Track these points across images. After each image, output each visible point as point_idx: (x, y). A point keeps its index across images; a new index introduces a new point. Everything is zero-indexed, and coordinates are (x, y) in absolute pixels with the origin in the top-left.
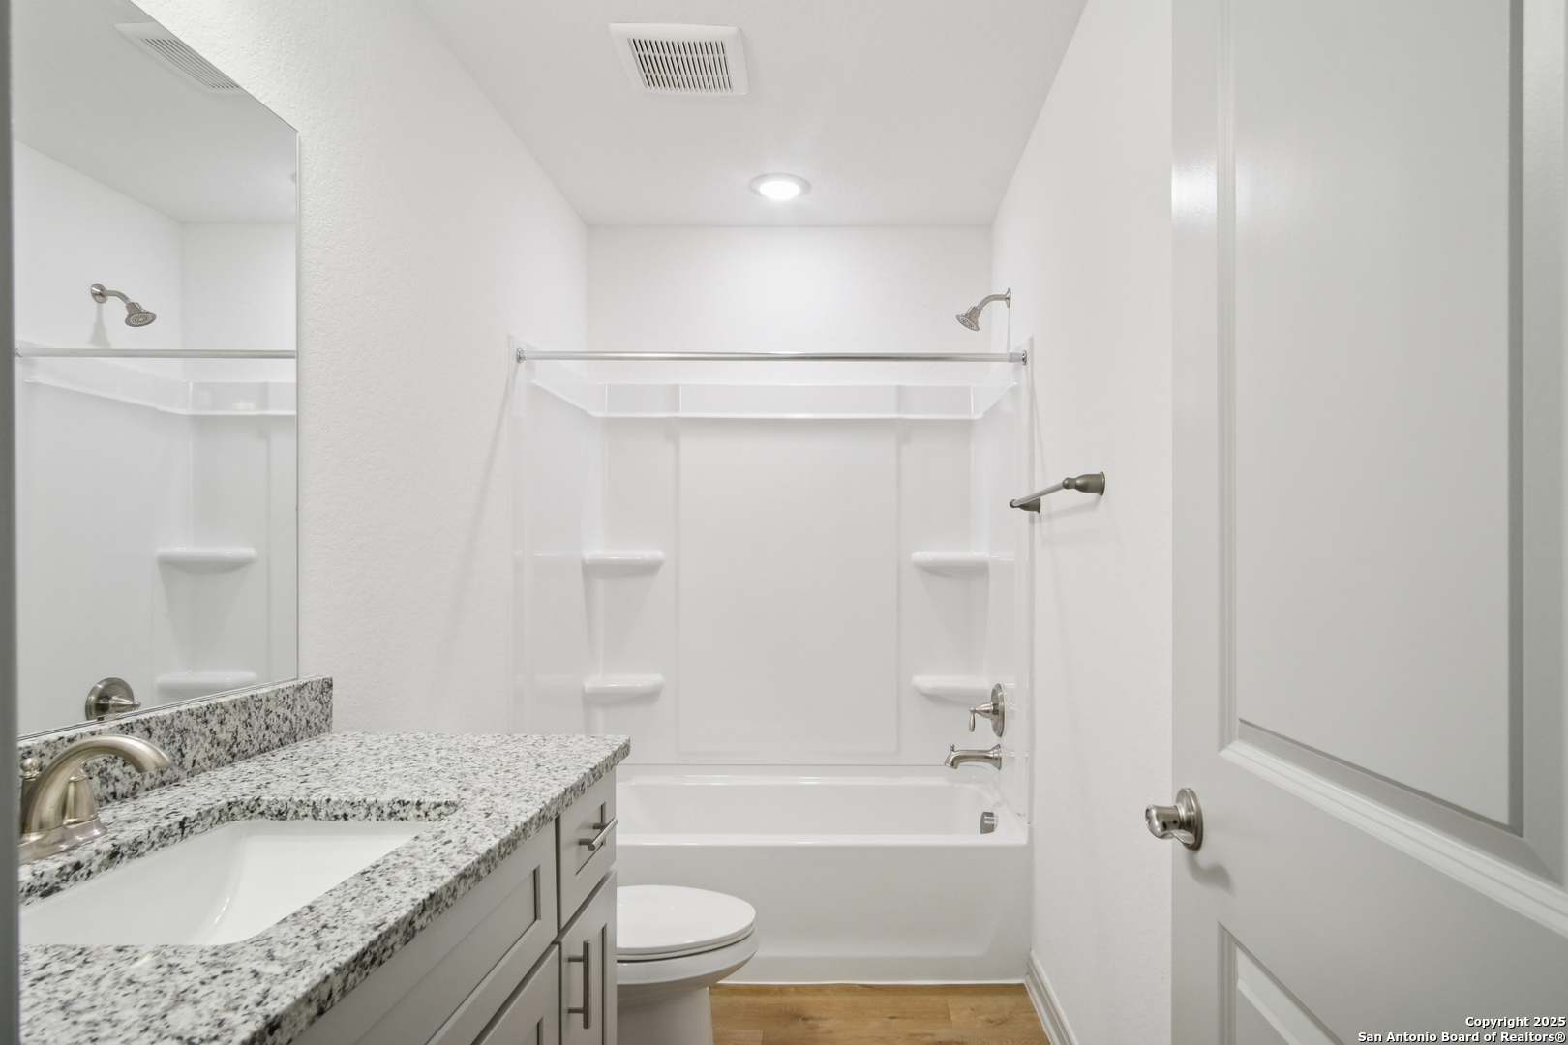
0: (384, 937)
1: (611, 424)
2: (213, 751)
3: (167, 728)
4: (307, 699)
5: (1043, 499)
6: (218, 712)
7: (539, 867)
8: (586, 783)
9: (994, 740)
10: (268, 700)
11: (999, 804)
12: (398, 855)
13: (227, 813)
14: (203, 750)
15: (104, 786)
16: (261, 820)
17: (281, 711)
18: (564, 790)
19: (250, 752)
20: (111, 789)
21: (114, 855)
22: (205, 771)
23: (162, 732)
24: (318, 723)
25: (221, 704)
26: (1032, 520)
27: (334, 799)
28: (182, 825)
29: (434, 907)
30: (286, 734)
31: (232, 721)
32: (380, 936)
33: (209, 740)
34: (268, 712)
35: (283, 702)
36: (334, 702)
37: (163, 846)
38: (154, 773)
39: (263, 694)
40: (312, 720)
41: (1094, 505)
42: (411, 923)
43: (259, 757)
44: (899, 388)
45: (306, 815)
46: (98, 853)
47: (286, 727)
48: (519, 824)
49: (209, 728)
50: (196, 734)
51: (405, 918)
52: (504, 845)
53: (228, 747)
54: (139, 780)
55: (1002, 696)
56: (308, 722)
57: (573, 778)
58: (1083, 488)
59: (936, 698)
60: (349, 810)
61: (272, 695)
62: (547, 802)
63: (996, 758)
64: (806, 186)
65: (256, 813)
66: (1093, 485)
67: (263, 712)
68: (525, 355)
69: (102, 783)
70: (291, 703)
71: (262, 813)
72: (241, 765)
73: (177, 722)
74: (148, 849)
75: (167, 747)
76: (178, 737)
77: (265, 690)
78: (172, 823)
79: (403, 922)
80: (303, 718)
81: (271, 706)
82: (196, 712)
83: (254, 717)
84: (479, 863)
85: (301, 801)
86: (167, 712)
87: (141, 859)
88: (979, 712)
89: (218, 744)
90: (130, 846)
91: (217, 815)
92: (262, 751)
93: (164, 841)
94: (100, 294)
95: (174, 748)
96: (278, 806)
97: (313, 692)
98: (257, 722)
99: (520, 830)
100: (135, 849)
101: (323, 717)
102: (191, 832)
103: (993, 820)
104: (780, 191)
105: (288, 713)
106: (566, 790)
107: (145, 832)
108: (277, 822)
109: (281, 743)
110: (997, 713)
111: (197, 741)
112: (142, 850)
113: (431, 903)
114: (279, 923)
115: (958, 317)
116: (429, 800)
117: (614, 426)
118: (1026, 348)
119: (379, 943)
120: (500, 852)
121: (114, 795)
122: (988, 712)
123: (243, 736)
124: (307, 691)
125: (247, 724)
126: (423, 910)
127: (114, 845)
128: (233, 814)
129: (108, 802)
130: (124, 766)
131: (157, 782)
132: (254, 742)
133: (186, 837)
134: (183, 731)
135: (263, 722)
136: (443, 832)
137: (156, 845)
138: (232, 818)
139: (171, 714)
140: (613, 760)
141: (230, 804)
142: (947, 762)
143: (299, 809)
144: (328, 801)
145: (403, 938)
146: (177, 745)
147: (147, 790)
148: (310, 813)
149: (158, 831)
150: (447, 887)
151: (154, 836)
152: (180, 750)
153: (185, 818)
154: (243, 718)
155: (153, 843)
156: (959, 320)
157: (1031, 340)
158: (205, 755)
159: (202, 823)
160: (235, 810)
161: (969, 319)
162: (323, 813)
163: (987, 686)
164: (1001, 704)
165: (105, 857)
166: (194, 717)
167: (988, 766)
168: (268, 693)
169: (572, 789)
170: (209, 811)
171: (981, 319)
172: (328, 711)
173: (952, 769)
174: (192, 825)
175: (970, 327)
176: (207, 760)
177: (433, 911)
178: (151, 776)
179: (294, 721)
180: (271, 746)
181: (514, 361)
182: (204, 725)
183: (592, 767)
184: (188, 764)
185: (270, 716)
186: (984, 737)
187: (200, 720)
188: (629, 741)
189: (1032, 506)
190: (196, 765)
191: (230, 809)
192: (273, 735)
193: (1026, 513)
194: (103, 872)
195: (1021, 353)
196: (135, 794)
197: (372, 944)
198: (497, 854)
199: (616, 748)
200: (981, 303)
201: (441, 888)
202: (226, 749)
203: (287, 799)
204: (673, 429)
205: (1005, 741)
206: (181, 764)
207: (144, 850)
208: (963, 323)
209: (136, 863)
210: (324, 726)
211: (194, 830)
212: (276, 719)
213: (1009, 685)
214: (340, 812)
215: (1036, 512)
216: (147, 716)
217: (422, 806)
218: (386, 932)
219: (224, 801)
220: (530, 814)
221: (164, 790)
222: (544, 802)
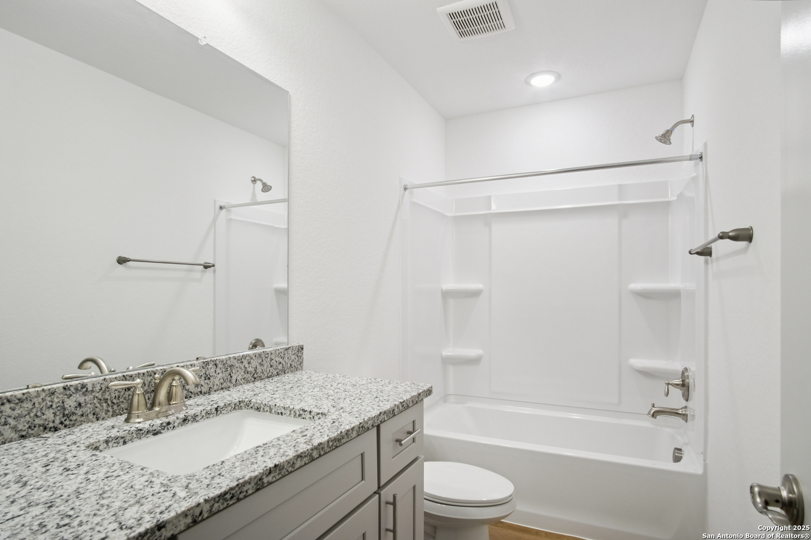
0: (240, 486)
1: (457, 219)
2: (245, 376)
3: (224, 364)
4: (291, 354)
5: (713, 245)
6: (247, 358)
7: (364, 452)
8: (396, 410)
9: (683, 403)
10: (271, 354)
11: (686, 444)
12: (279, 440)
13: (238, 406)
14: (240, 375)
15: (196, 388)
16: (251, 411)
17: (277, 359)
18: (379, 413)
19: (263, 377)
20: (199, 390)
21: (185, 420)
22: (241, 384)
23: (222, 366)
24: (296, 366)
25: (249, 355)
26: (706, 262)
27: (278, 405)
28: (216, 409)
29: (278, 472)
30: (280, 370)
31: (254, 363)
32: (238, 485)
33: (243, 371)
34: (271, 359)
35: (279, 355)
36: (305, 356)
37: (207, 418)
38: (218, 384)
39: (269, 351)
40: (293, 364)
41: (745, 250)
42: (261, 479)
43: (267, 380)
44: (620, 186)
45: (267, 411)
46: (177, 418)
47: (280, 367)
48: (343, 431)
49: (243, 365)
50: (237, 368)
51: (256, 477)
52: (332, 441)
53: (252, 375)
54: (212, 386)
55: (688, 376)
56: (291, 365)
57: (387, 406)
58: (735, 238)
59: (647, 374)
60: (283, 411)
61: (274, 352)
62: (366, 419)
63: (684, 415)
64: (558, 77)
65: (249, 407)
66: (744, 236)
67: (269, 359)
68: (408, 187)
69: (195, 386)
70: (282, 356)
71: (252, 407)
72: (258, 384)
73: (228, 362)
74: (201, 419)
75: (224, 373)
76: (229, 369)
77: (270, 349)
78: (212, 408)
79: (255, 479)
80: (289, 363)
81: (273, 357)
82: (237, 358)
83: (264, 362)
84: (312, 450)
85: (265, 404)
86: (224, 357)
87: (198, 423)
88: (672, 385)
89: (248, 373)
90: (192, 417)
91: (233, 406)
92: (268, 377)
93: (208, 416)
94: (254, 181)
95: (227, 373)
96: (257, 405)
97: (294, 351)
98: (266, 364)
99: (344, 434)
100: (195, 418)
101: (298, 363)
102: (221, 413)
103: (681, 454)
104: (543, 81)
105: (281, 360)
106: (380, 413)
107: (200, 411)
108: (257, 412)
109: (278, 374)
110: (685, 386)
111: (238, 371)
112: (198, 419)
113: (276, 470)
114: (204, 468)
115: (656, 138)
116: (315, 410)
117: (459, 220)
118: (702, 150)
119: (237, 489)
120: (328, 445)
121: (201, 392)
122: (678, 385)
123: (259, 370)
124: (290, 351)
125: (261, 365)
126: (270, 473)
127: (185, 416)
128: (241, 406)
129: (198, 395)
130: (205, 380)
131: (220, 388)
132: (265, 373)
133: (219, 415)
134: (231, 366)
135: (269, 364)
136: (307, 429)
137: (204, 418)
138: (241, 408)
139: (226, 358)
140: (418, 397)
141: (240, 401)
142: (649, 414)
143: (265, 408)
144: (275, 405)
145: (255, 487)
146: (229, 372)
147: (215, 391)
148: (269, 410)
149: (205, 411)
150: (288, 462)
151: (203, 413)
152: (230, 374)
153: (218, 406)
154: (259, 362)
155: (203, 416)
156: (657, 139)
157: (705, 145)
158: (242, 377)
159: (226, 409)
160: (242, 404)
161: (664, 138)
162: (273, 411)
163: (680, 368)
164: (687, 381)
165: (181, 420)
166: (237, 360)
167: (678, 420)
168: (271, 351)
169: (385, 412)
170: (229, 404)
171: (673, 138)
172: (301, 360)
173: (653, 419)
174: (222, 410)
175: (665, 143)
176: (242, 380)
177: (277, 474)
178: (217, 385)
179: (284, 364)
180: (273, 375)
181: (403, 190)
182: (241, 364)
183: (401, 401)
184: (234, 381)
185: (273, 361)
186: (676, 400)
187: (239, 361)
188: (431, 387)
189: (706, 252)
190: (237, 382)
191: (240, 404)
192: (274, 370)
193: (702, 258)
194: (180, 427)
195: (699, 154)
196: (210, 392)
197: (231, 489)
198: (326, 446)
199: (421, 391)
200: (673, 127)
201: (283, 462)
202: (251, 375)
203: (260, 402)
204: (488, 219)
205: (690, 404)
206: (230, 380)
207: (199, 419)
208: (660, 141)
209: (195, 425)
210: (299, 367)
211: (223, 412)
212: (275, 363)
213: (693, 368)
214: (280, 411)
215: (709, 257)
216: (215, 359)
217: (312, 413)
218: (242, 483)
219: (237, 400)
220: (352, 425)
221: (222, 392)
222: (364, 419)
